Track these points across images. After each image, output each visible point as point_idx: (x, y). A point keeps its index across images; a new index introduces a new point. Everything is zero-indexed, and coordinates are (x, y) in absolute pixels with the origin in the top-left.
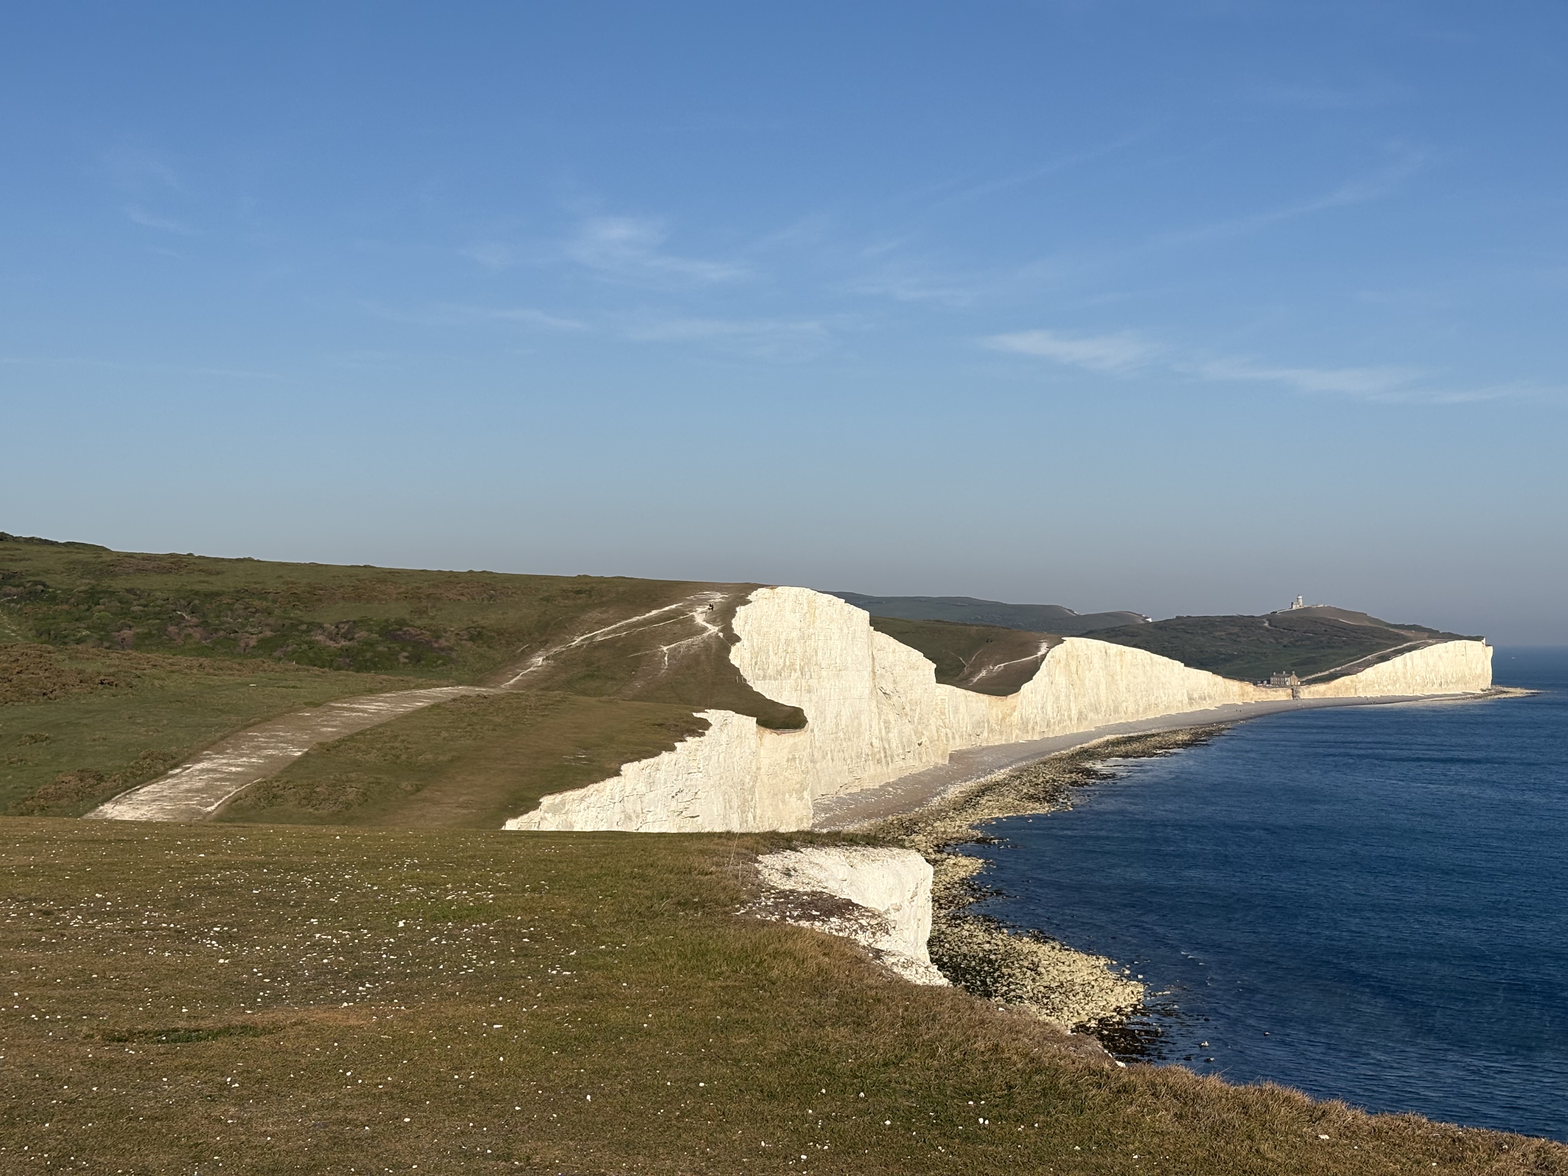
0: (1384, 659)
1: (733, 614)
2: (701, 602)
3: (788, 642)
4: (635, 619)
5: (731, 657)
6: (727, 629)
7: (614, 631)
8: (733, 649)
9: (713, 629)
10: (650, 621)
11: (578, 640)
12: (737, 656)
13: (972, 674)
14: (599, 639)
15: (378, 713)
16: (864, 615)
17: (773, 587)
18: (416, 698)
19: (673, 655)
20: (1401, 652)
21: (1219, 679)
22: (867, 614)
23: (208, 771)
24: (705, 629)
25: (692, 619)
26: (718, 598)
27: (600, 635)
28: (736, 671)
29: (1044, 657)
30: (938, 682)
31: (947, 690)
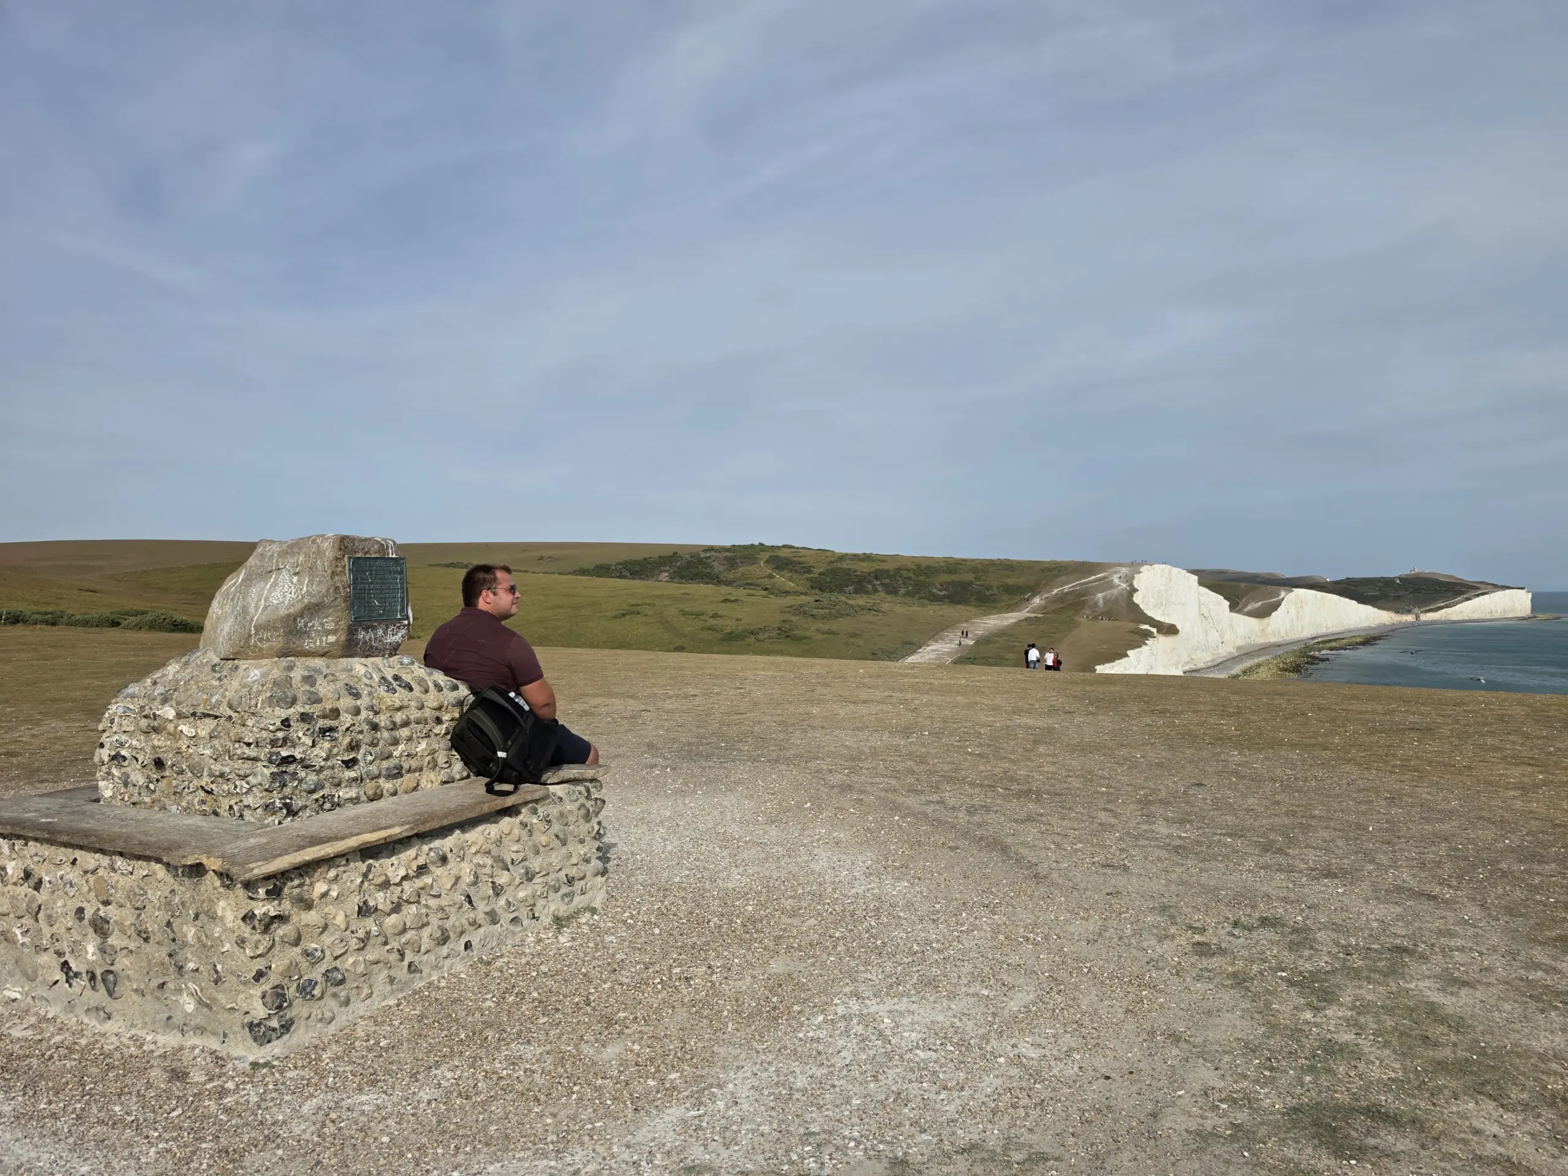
0: (1468, 599)
1: (1133, 578)
2: (1116, 573)
3: (1159, 592)
4: (1083, 581)
5: (1134, 599)
6: (1131, 585)
7: (1073, 586)
8: (1135, 595)
9: (1124, 586)
10: (1090, 582)
11: (1056, 591)
12: (1137, 599)
13: (1243, 608)
14: (1066, 591)
15: (995, 625)
16: (1194, 578)
17: (1151, 565)
18: (1006, 618)
19: (1104, 598)
20: (1478, 596)
21: (1376, 610)
22: (1196, 577)
23: (936, 650)
24: (1119, 585)
25: (1112, 580)
26: (1124, 570)
27: (1067, 588)
28: (1137, 606)
29: (1283, 599)
30: (1231, 611)
31: (1234, 615)
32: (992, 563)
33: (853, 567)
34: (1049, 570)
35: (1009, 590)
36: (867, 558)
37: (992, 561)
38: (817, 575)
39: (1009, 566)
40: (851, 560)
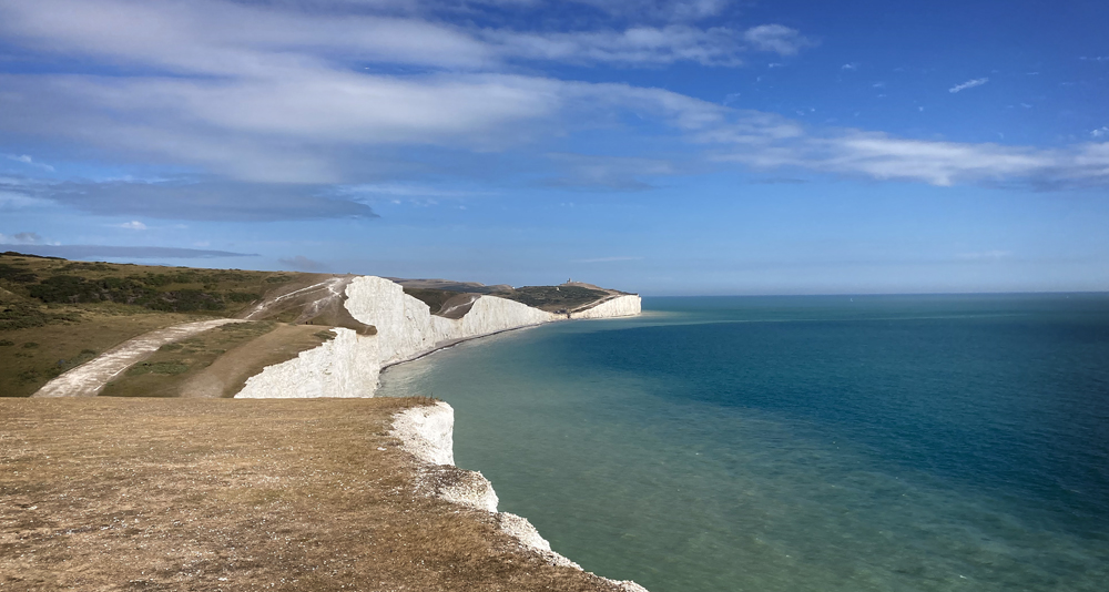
1: (345, 287)
2: (331, 283)
3: (369, 299)
4: (303, 290)
5: (345, 305)
7: (294, 295)
8: (346, 302)
9: (337, 294)
10: (309, 290)
11: (278, 299)
12: (347, 305)
13: (445, 310)
14: (287, 298)
15: (191, 331)
16: (401, 288)
17: (362, 276)
19: (319, 305)
20: (608, 300)
21: (540, 311)
24: (333, 293)
25: (328, 289)
26: (339, 280)
27: (288, 296)
28: (347, 311)
29: (473, 304)
30: (431, 313)
31: (434, 316)
32: (223, 273)
33: (81, 275)
34: (274, 280)
35: (235, 298)
36: (99, 266)
37: (223, 271)
38: (39, 283)
39: (238, 276)
40: (80, 268)
